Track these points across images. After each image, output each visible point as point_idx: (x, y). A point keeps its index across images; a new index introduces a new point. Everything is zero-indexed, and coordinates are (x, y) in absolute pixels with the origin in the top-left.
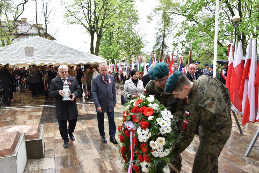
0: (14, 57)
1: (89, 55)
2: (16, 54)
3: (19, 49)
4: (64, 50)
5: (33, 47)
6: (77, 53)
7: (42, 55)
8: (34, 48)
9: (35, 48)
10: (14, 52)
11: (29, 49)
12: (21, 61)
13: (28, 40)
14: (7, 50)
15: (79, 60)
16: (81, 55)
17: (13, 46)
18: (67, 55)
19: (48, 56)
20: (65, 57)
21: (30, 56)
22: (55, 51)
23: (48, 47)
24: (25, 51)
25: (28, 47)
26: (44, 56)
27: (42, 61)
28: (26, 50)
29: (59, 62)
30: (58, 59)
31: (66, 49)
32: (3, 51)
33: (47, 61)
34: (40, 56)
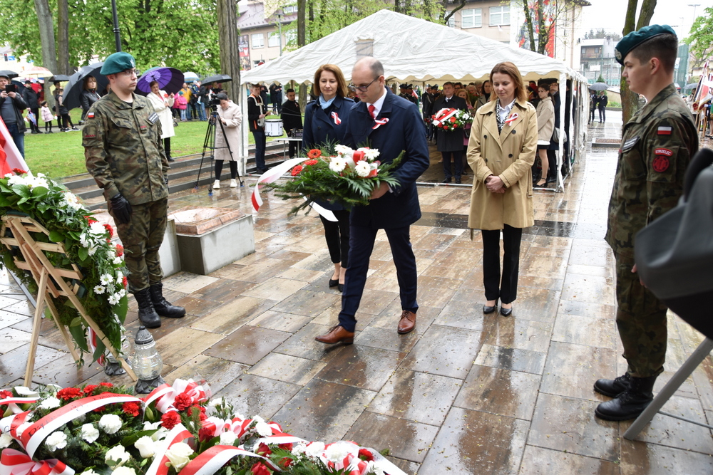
2: (337, 56)
3: (343, 45)
4: (446, 42)
5: (372, 38)
6: (480, 48)
7: (393, 56)
8: (373, 40)
9: (377, 39)
10: (332, 53)
11: (365, 42)
13: (361, 24)
14: (320, 48)
15: (485, 66)
16: (491, 53)
17: (332, 38)
18: (453, 54)
19: (406, 59)
20: (448, 59)
22: (422, 43)
23: (405, 36)
24: (355, 49)
25: (362, 38)
26: (396, 58)
27: (392, 71)
28: (357, 46)
29: (431, 74)
30: (429, 66)
31: (449, 37)
32: (312, 51)
33: (403, 72)
34: (388, 58)
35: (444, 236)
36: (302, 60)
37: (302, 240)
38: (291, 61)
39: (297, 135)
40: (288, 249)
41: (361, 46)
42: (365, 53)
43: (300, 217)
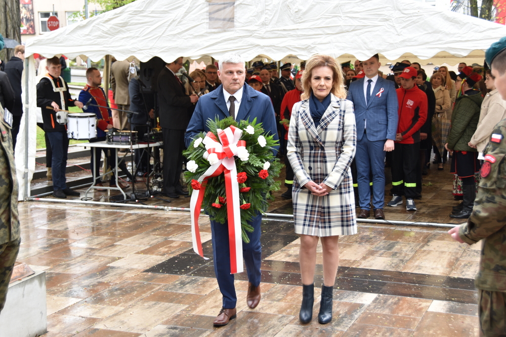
0: (175, 35)
1: (448, 19)
2: (179, 22)
3: (189, 5)
4: (345, 5)
6: (397, 14)
7: (264, 24)
10: (173, 16)
11: (223, 2)
12: (193, 47)
14: (152, 8)
15: (403, 41)
16: (414, 22)
18: (355, 23)
19: (284, 30)
20: (348, 32)
21: (225, 31)
22: (308, 6)
24: (207, 12)
26: (269, 28)
27: (262, 47)
28: (211, 7)
30: (318, 40)
32: (141, 12)
33: (279, 49)
34: (256, 28)
35: (345, 304)
36: (125, 25)
37: (125, 311)
38: (108, 26)
39: (115, 139)
40: (100, 326)
41: (217, 7)
42: (222, 17)
43: (119, 271)
